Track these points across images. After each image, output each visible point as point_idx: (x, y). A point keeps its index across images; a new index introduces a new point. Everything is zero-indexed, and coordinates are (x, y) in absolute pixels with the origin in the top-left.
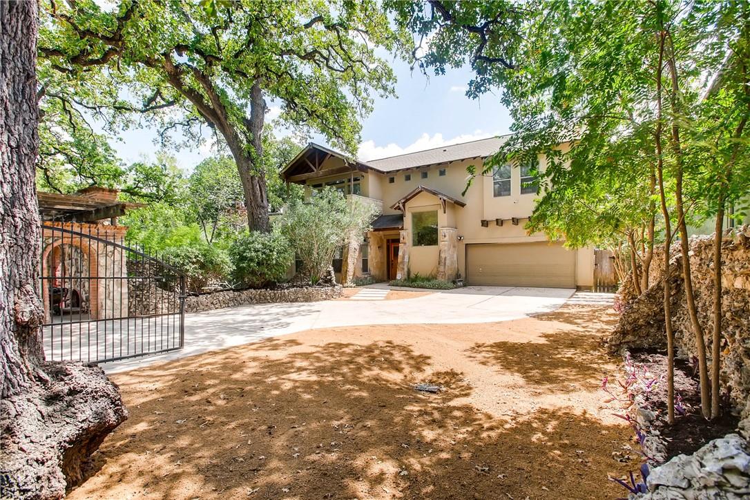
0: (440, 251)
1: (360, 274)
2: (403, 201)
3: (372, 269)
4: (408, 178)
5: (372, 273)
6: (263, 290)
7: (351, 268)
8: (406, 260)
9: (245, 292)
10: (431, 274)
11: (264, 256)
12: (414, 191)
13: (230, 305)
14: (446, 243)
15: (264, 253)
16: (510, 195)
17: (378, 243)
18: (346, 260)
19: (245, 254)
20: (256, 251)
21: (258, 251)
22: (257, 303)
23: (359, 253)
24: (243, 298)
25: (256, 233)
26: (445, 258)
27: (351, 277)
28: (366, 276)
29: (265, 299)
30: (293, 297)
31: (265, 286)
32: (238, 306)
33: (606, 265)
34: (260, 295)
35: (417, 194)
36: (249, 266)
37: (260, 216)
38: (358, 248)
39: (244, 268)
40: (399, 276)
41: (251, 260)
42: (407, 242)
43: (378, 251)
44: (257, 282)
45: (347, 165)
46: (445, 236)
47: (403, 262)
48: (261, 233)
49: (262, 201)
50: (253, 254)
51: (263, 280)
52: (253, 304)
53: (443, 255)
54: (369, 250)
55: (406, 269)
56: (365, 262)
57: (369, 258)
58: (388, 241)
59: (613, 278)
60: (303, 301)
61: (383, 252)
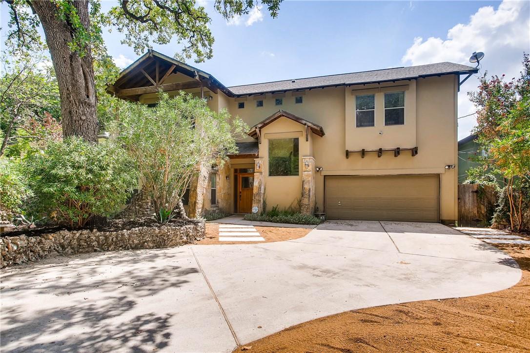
0: (303, 181)
1: (208, 206)
2: (260, 126)
3: (220, 201)
4: (260, 104)
5: (220, 205)
6: (85, 232)
7: (200, 199)
8: (262, 191)
9: (50, 236)
10: (290, 207)
11: (90, 176)
12: (272, 116)
13: (18, 261)
14: (310, 173)
15: (90, 171)
16: (373, 125)
17: (226, 173)
18: (195, 190)
19: (54, 172)
20: (76, 166)
21: (79, 167)
22: (73, 253)
23: (209, 182)
24: (47, 247)
25: (75, 140)
26: (310, 189)
27: (200, 210)
28: (215, 209)
29: (89, 246)
30: (136, 242)
31: (87, 224)
32: (36, 261)
33: (469, 199)
34: (79, 239)
35: (275, 119)
36: (62, 192)
37: (84, 118)
38: (207, 175)
39: (52, 195)
40: (255, 209)
41: (67, 180)
42: (263, 171)
43: (225, 181)
44: (76, 219)
45: (197, 78)
46: (308, 166)
47: (259, 194)
48: (84, 141)
49: (88, 97)
50: (70, 171)
51: (86, 216)
52: (67, 255)
53: (306, 186)
54: (218, 180)
55: (262, 201)
56: (213, 192)
57: (218, 188)
58: (236, 171)
59: (476, 212)
60: (153, 248)
61: (230, 183)
